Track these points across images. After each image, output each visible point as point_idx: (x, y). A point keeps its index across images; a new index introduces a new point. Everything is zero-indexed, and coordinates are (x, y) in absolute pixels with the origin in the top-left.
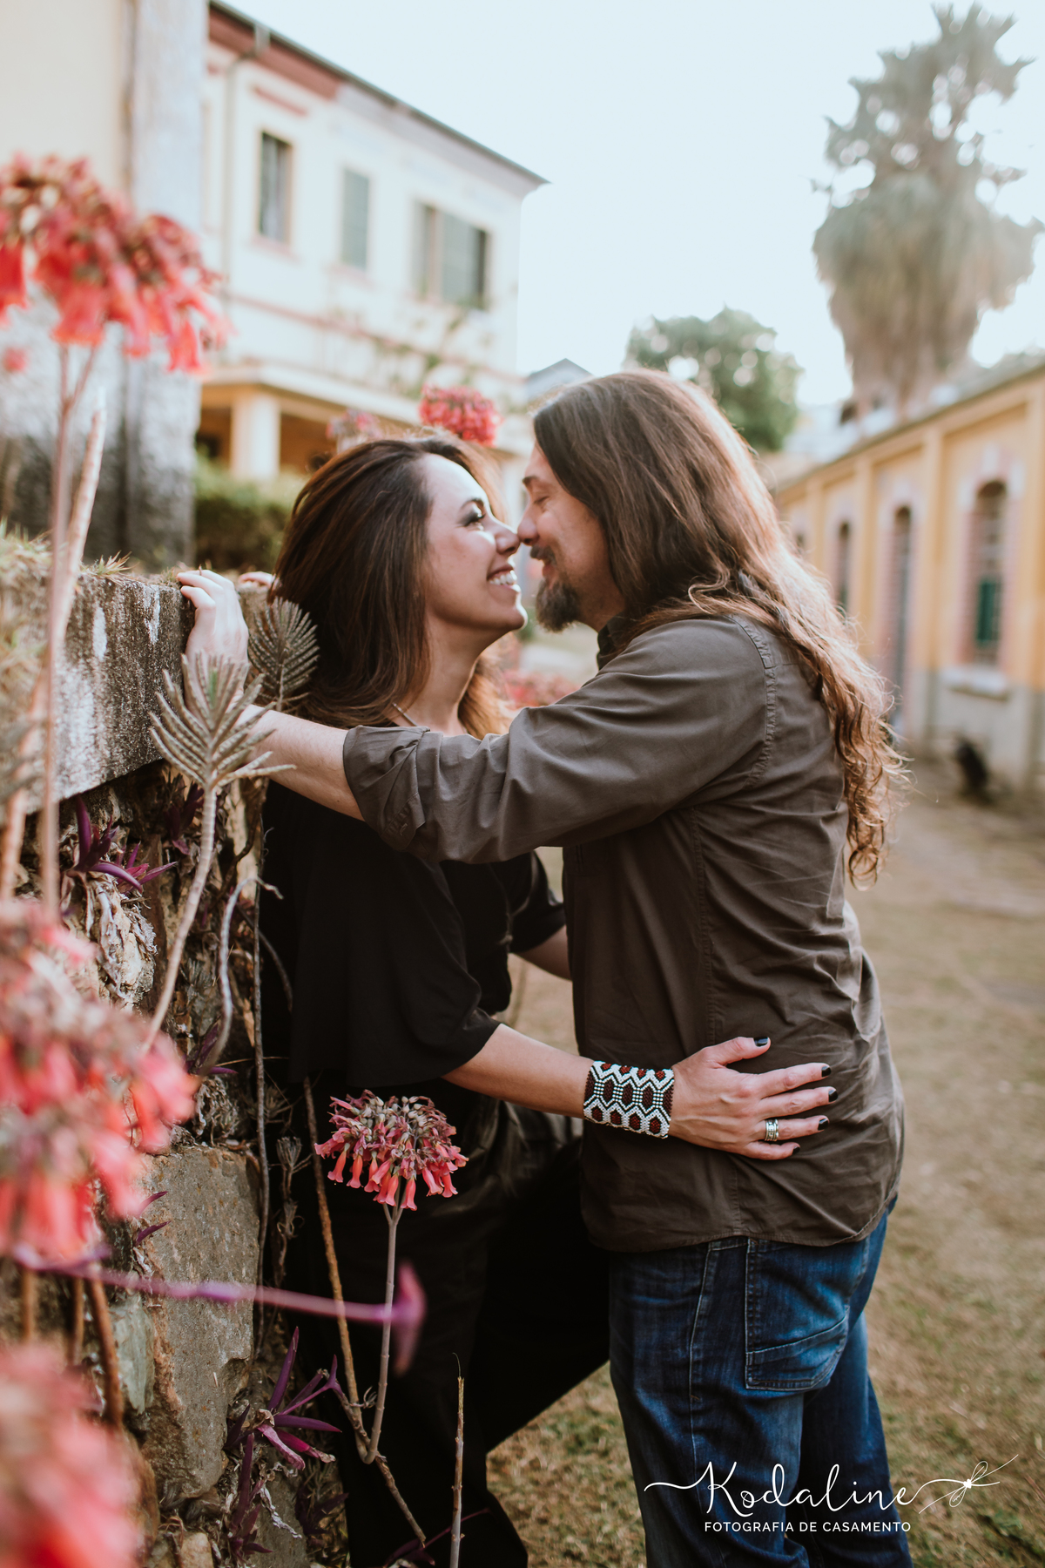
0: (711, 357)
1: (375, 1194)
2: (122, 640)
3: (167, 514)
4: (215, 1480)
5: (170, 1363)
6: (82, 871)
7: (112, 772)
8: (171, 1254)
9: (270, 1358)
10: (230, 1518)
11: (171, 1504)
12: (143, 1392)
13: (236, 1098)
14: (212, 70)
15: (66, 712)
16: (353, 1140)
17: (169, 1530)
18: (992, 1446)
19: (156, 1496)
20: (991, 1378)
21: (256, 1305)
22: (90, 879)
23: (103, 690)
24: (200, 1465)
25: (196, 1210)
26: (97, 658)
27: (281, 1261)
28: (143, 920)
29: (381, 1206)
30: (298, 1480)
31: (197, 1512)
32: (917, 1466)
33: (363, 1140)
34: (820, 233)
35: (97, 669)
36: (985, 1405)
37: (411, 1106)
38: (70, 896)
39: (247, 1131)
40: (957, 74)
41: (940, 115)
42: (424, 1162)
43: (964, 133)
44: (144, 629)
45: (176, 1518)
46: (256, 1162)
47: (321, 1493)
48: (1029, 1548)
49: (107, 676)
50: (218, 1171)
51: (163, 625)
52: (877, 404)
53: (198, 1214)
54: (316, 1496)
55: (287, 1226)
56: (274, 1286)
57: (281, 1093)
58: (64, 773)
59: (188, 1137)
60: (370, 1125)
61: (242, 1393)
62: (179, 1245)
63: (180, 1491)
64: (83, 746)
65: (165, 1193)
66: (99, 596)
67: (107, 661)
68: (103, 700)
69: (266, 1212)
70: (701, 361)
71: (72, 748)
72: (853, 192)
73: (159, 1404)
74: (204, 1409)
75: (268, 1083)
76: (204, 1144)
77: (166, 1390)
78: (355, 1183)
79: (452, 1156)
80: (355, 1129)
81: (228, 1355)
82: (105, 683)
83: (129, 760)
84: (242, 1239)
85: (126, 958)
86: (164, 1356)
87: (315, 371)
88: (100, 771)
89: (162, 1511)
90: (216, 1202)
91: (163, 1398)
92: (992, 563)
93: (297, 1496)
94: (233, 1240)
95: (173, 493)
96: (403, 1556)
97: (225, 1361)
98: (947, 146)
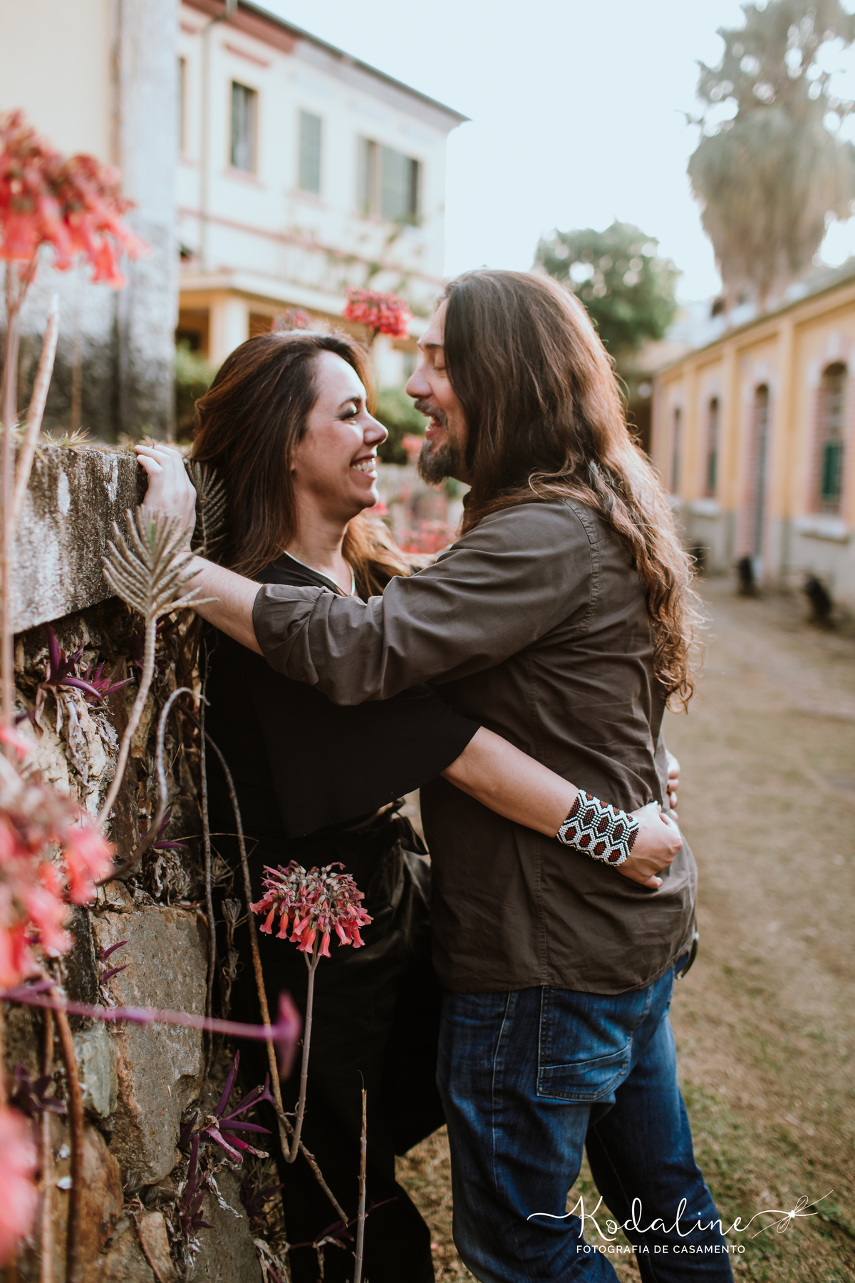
0: (605, 263)
1: (298, 943)
2: (84, 499)
3: (153, 397)
4: (169, 1171)
5: (131, 1077)
6: (53, 685)
7: (76, 605)
8: (133, 991)
9: (220, 1075)
10: (181, 1201)
11: (132, 1189)
12: (107, 1100)
13: (189, 867)
14: (187, 29)
15: (34, 557)
16: (280, 900)
17: (131, 1209)
18: (819, 1149)
19: (120, 1183)
20: (820, 1095)
21: (205, 1033)
22: (60, 691)
23: (67, 539)
24: (156, 1158)
25: (153, 957)
26: (62, 513)
27: (227, 998)
28: (107, 724)
29: (302, 953)
30: (243, 1173)
31: (154, 1195)
32: (756, 1165)
33: (288, 900)
34: (693, 158)
35: (62, 522)
36: (815, 1117)
37: (328, 874)
38: (43, 704)
39: (197, 894)
40: (808, 23)
41: (793, 58)
42: (337, 919)
43: (813, 73)
44: (104, 490)
45: (138, 1200)
46: (205, 918)
47: (263, 1183)
48: (846, 1231)
49: (70, 528)
50: (172, 925)
51: (121, 486)
52: (741, 300)
53: (155, 960)
54: (259, 1185)
55: (231, 970)
56: (221, 1017)
57: (225, 862)
58: (33, 605)
59: (148, 898)
60: (295, 889)
61: (195, 1103)
62: (139, 984)
63: (140, 1179)
64: (50, 584)
65: (126, 942)
66: (63, 463)
67: (71, 516)
68: (67, 547)
69: (214, 959)
70: (596, 266)
71: (40, 585)
72: (720, 124)
73: (122, 1110)
74: (160, 1115)
75: (214, 855)
76: (161, 904)
77: (128, 1099)
78: (282, 935)
79: (360, 915)
80: (282, 891)
81: (180, 1072)
82: (69, 533)
83: (91, 596)
84: (192, 980)
85: (92, 754)
86: (126, 1072)
87: (278, 278)
88: (65, 604)
89: (125, 1194)
90: (171, 950)
91: (126, 1106)
92: (835, 430)
93: (242, 1186)
94: (184, 981)
95: (157, 379)
96: (330, 1234)
97: (178, 1077)
98: (798, 84)
